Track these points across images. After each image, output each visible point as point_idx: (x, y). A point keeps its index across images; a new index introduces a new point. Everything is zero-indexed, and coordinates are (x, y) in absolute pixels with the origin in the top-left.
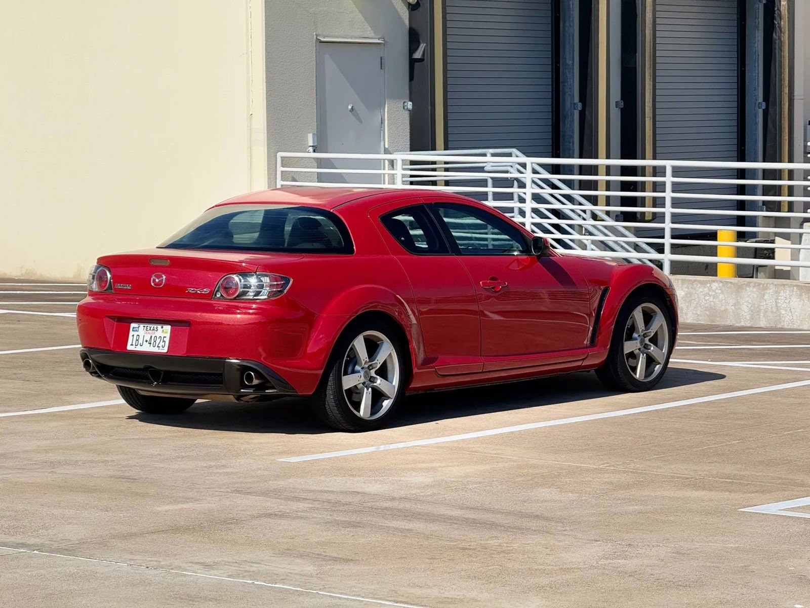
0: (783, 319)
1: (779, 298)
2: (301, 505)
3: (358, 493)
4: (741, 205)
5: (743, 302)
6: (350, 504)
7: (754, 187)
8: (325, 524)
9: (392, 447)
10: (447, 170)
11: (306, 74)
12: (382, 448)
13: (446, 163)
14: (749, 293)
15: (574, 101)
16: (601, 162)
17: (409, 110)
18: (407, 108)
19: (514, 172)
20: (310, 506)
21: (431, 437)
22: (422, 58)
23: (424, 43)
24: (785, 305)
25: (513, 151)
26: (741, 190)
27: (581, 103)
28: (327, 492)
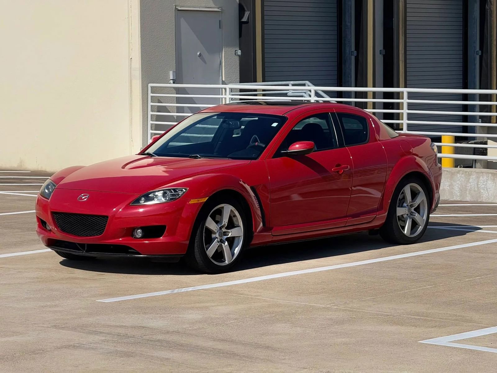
0: (482, 196)
1: (480, 181)
2: (97, 338)
3: (143, 327)
4: (465, 119)
5: (455, 184)
6: (133, 337)
7: (474, 106)
8: (107, 354)
9: (184, 290)
10: (264, 95)
11: (168, 31)
12: (176, 291)
13: (264, 90)
14: (459, 178)
15: (351, 50)
16: (369, 89)
17: (239, 56)
18: (238, 54)
19: (306, 96)
20: (104, 338)
21: (214, 282)
22: (247, 21)
23: (248, 11)
24: (483, 186)
25: (306, 83)
26: (465, 108)
27: (356, 52)
28: (121, 327)
